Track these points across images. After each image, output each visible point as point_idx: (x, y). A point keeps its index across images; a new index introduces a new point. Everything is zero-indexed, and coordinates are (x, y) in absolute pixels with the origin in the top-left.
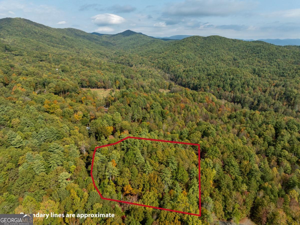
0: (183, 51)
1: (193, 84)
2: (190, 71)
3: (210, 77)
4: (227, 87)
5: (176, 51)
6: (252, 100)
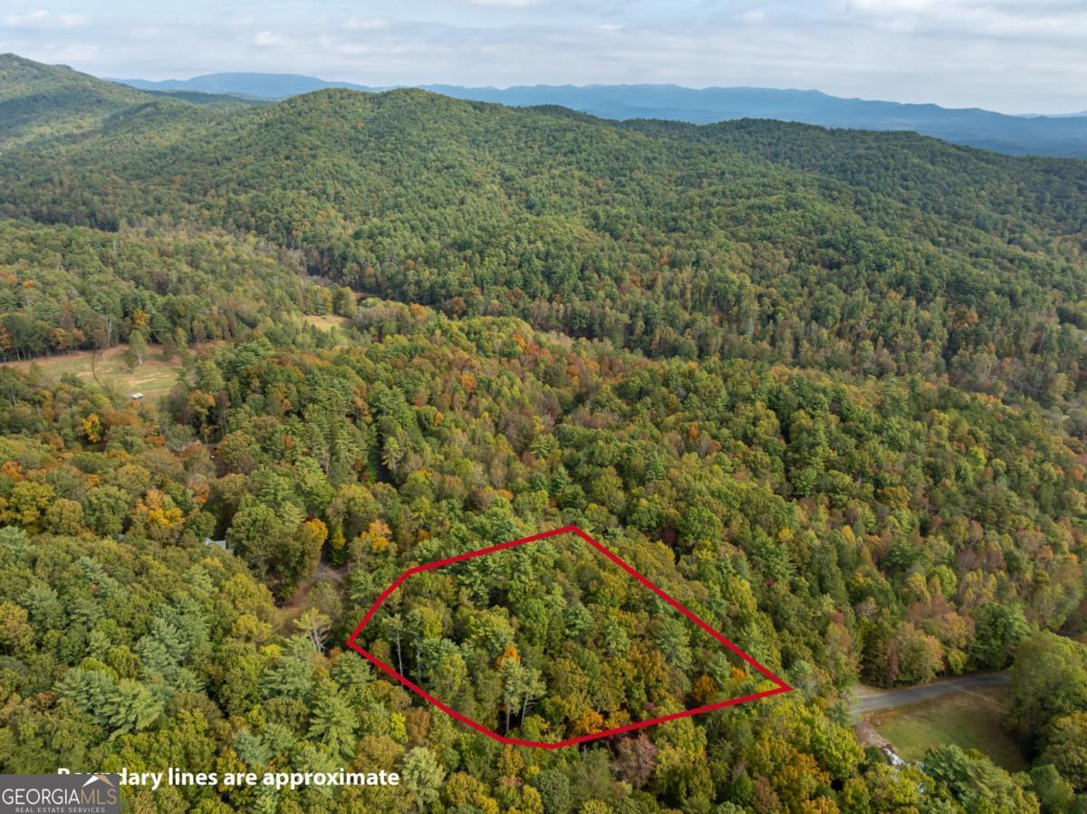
2: (381, 234)
3: (469, 253)
4: (538, 283)
5: (284, 152)
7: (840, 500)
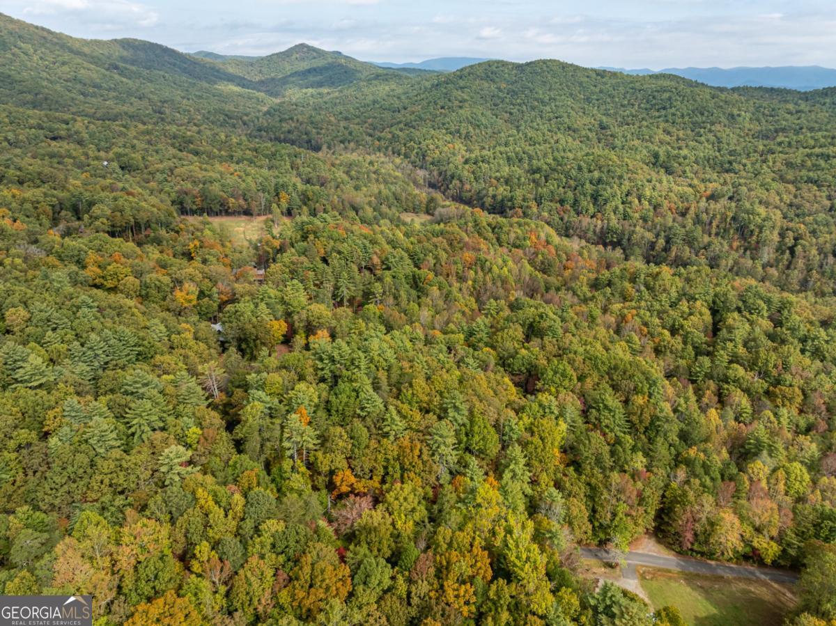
0: (461, 104)
1: (494, 197)
2: (483, 161)
3: (537, 176)
4: (586, 203)
5: (440, 103)
6: (650, 236)
7: (728, 389)
